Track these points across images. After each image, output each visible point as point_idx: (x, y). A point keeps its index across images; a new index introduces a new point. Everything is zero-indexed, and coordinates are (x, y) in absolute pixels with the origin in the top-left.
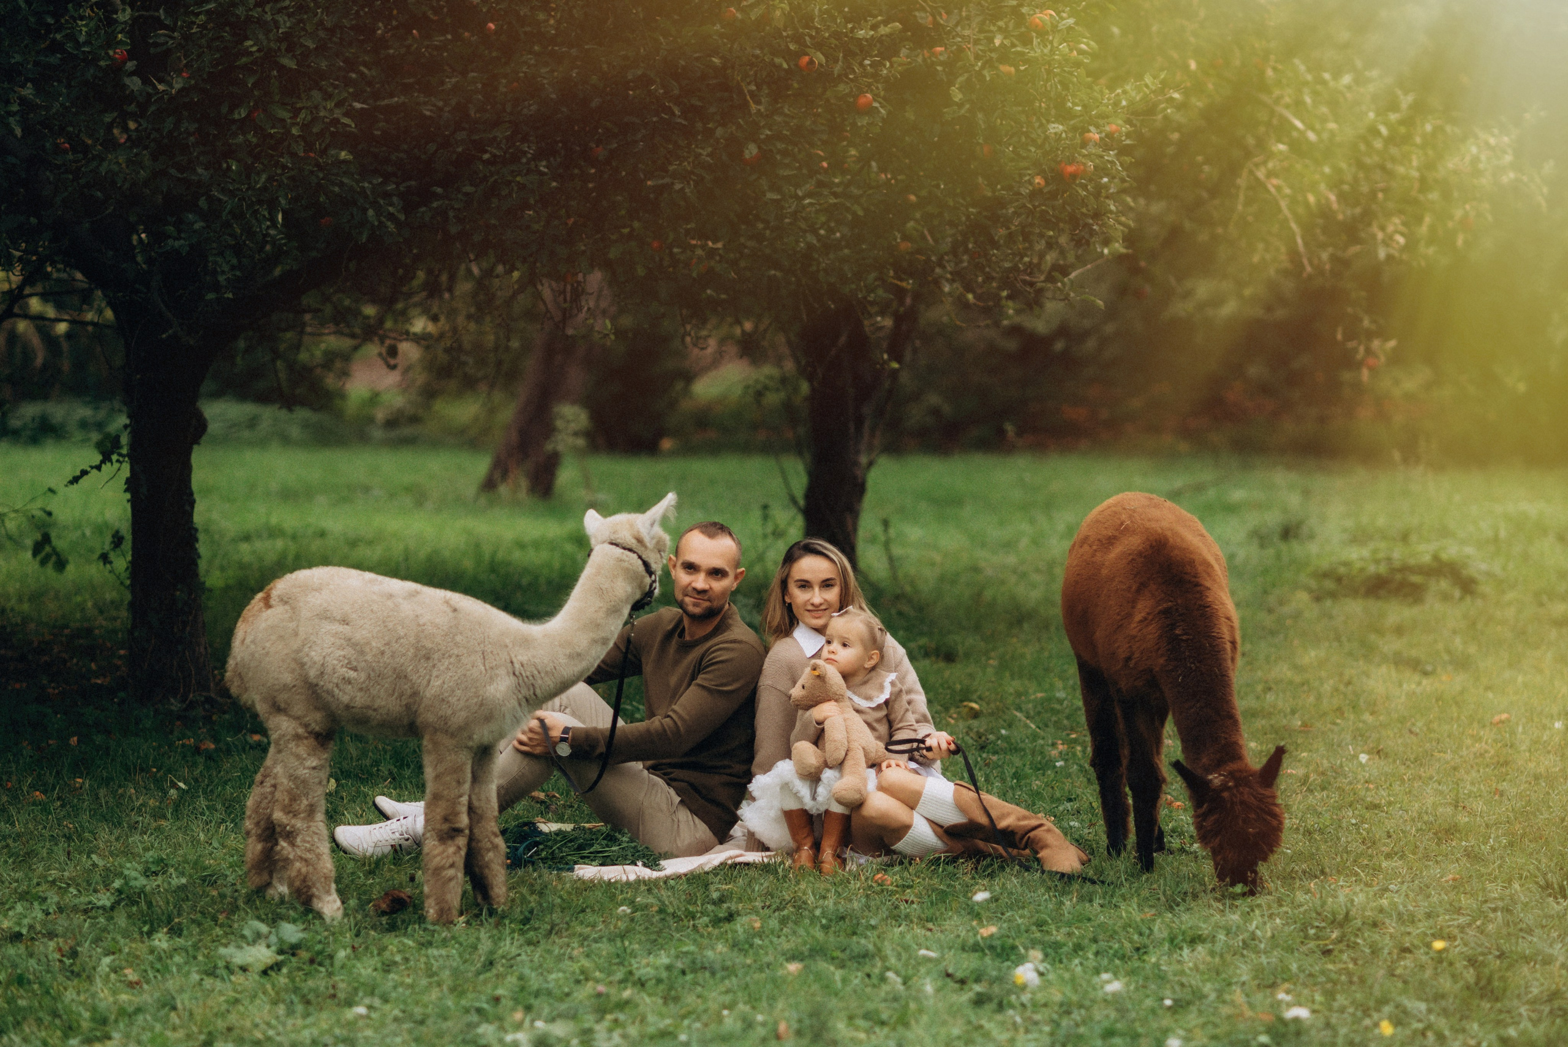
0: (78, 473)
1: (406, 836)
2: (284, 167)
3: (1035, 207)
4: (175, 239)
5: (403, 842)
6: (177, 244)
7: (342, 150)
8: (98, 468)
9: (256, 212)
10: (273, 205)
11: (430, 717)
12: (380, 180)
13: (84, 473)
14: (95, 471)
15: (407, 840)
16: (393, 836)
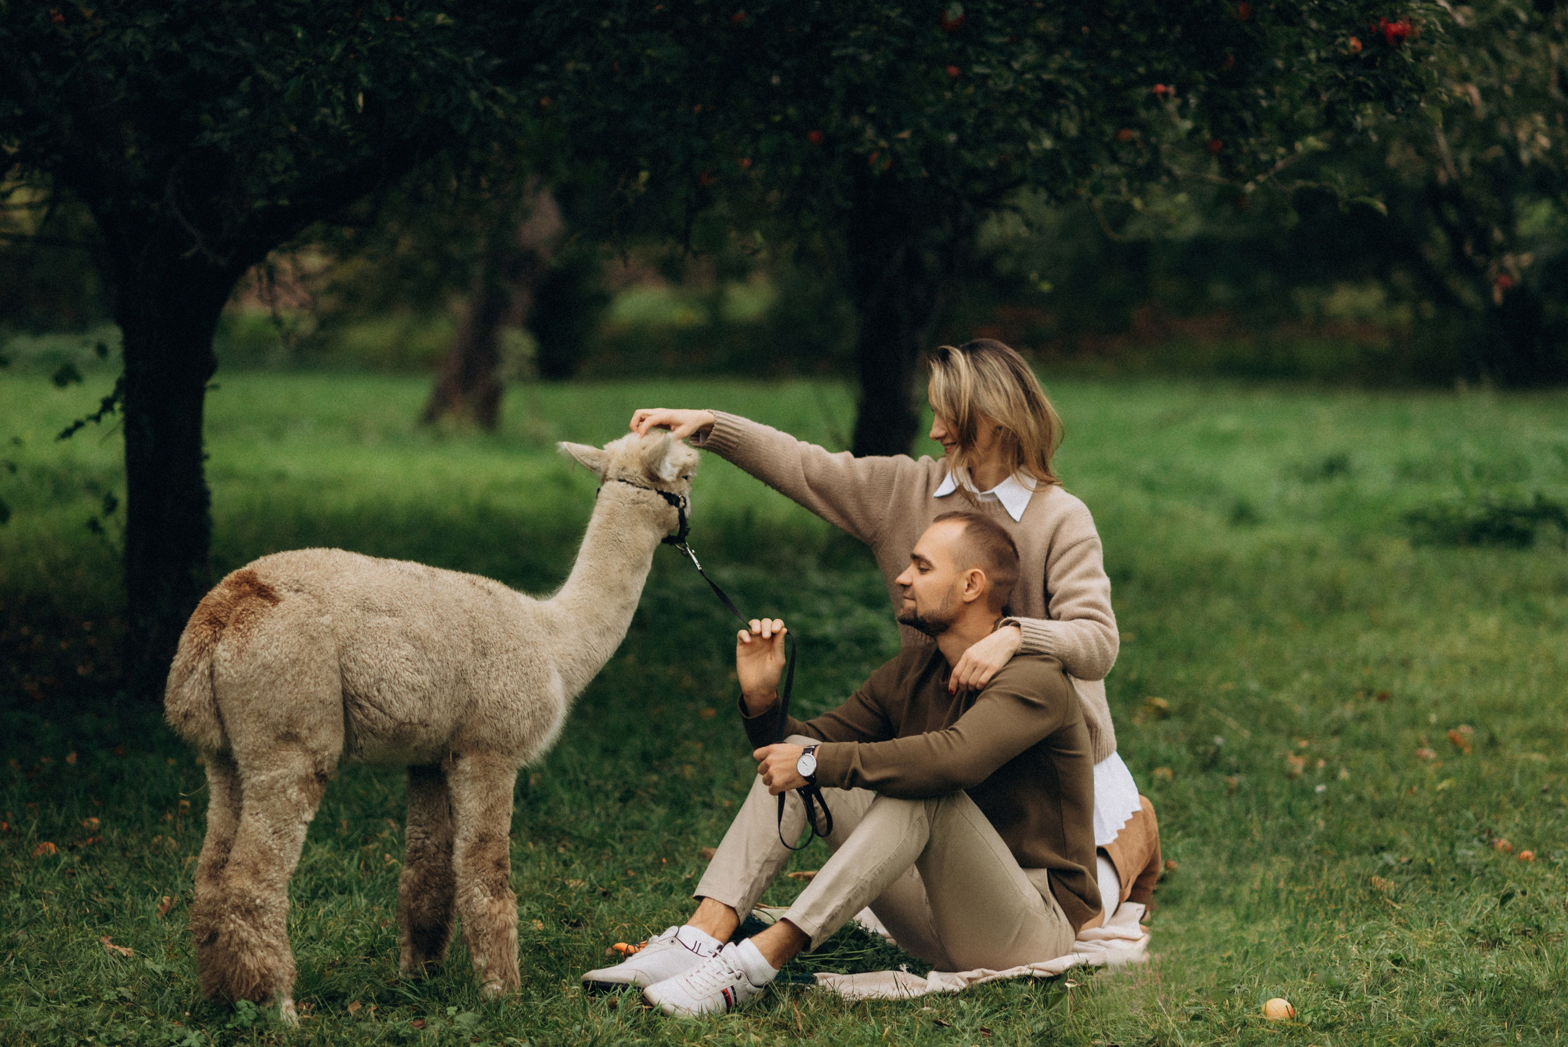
0: (71, 424)
1: (737, 973)
2: (364, 34)
3: (1348, 77)
4: (213, 131)
5: (735, 982)
6: (217, 136)
7: (439, 12)
8: (97, 418)
9: (329, 93)
10: (350, 85)
11: (485, 732)
12: (482, 53)
13: (79, 425)
14: (92, 424)
15: (739, 978)
16: (720, 978)
